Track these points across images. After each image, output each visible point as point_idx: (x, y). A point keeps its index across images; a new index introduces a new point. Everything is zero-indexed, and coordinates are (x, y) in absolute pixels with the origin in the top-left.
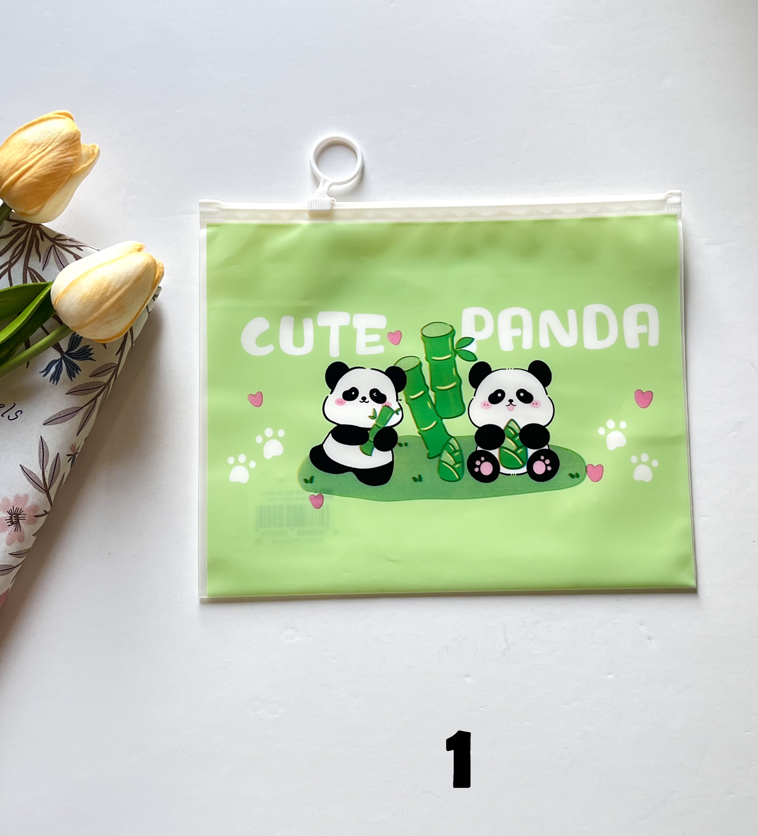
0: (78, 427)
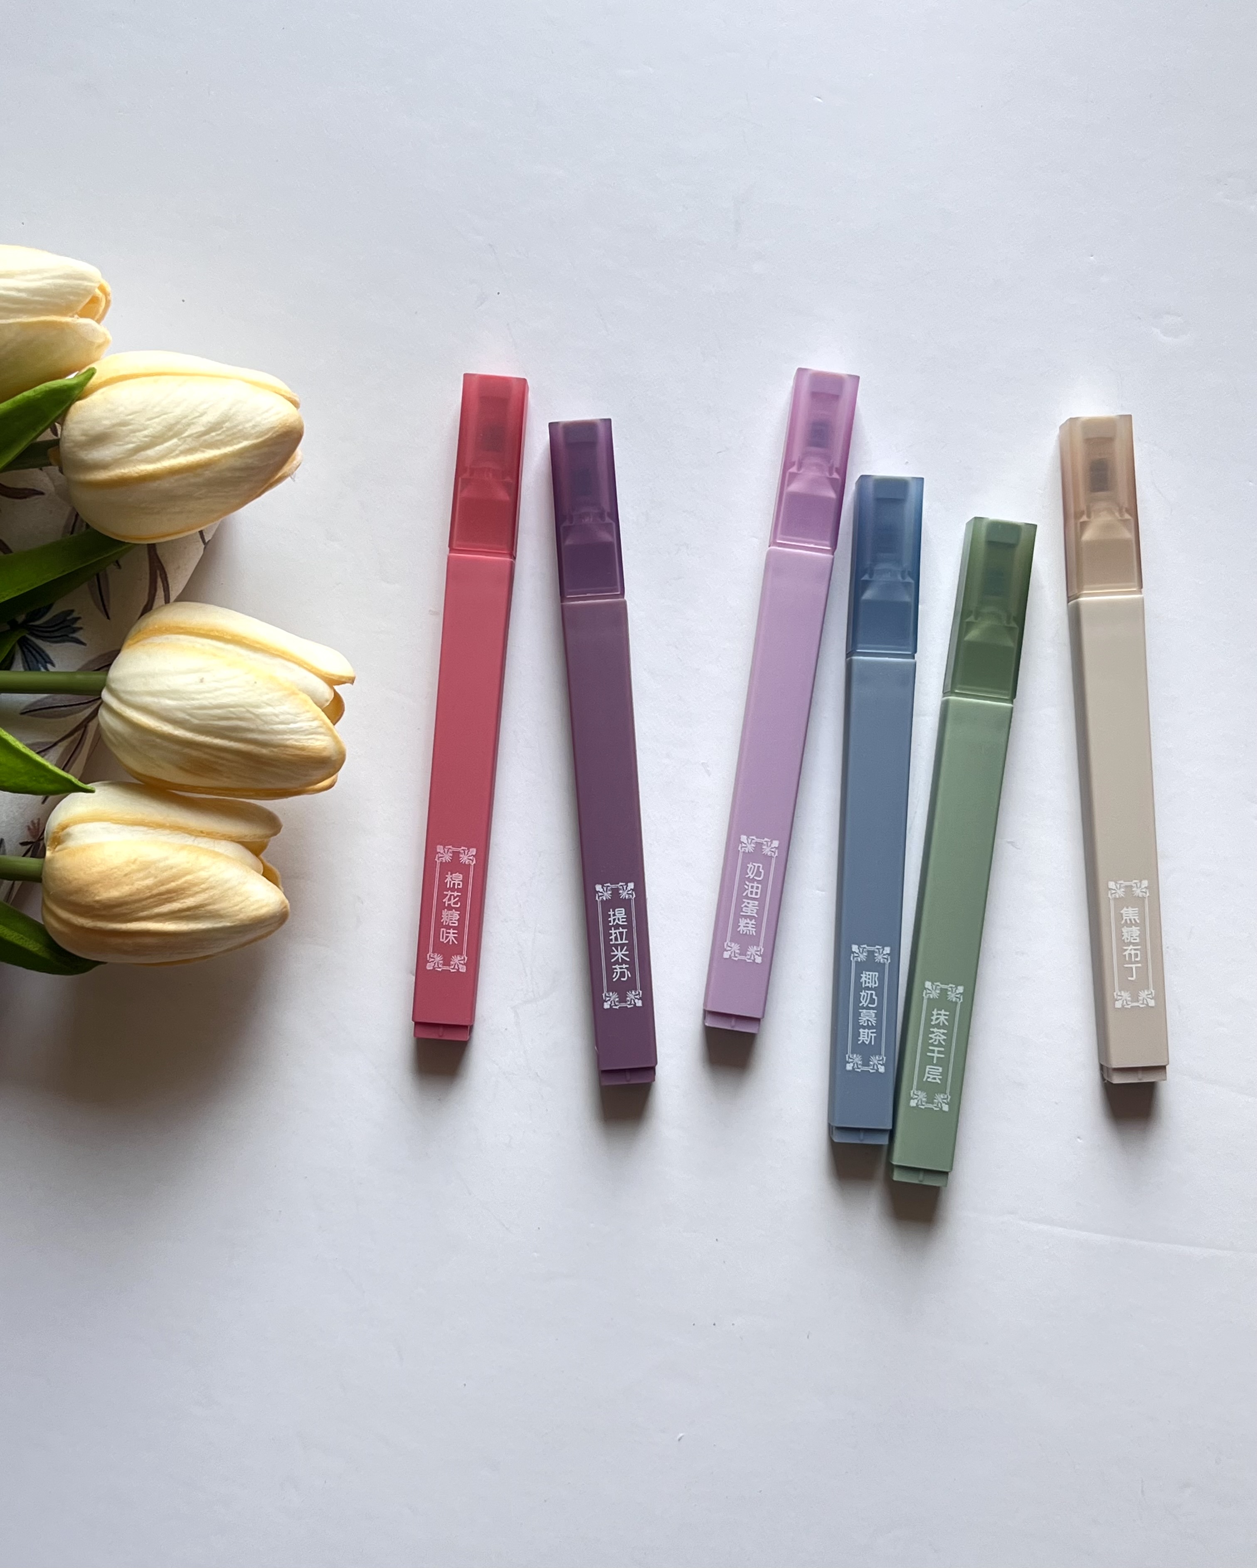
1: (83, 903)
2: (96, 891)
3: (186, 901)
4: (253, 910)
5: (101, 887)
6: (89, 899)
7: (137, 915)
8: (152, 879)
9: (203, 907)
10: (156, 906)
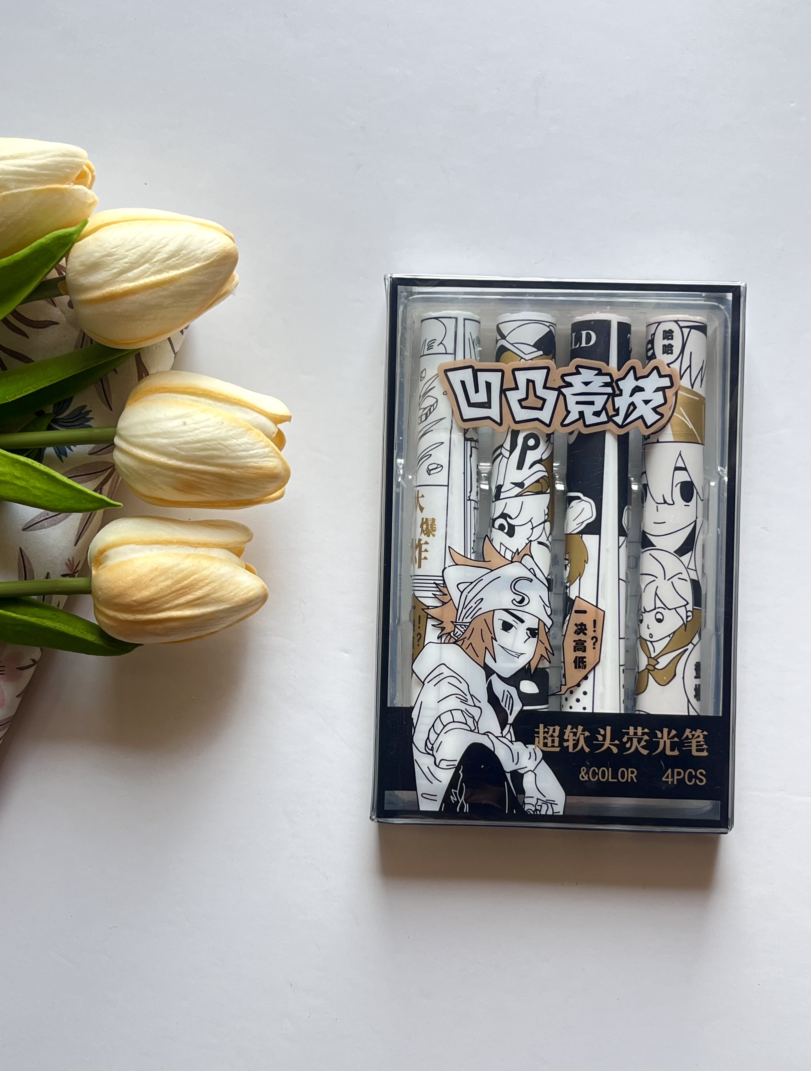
0: (77, 531)
1: (124, 603)
2: (132, 594)
3: (196, 593)
4: (243, 594)
5: (136, 590)
6: (127, 600)
7: (162, 607)
8: (169, 580)
9: (209, 596)
10: (175, 599)
